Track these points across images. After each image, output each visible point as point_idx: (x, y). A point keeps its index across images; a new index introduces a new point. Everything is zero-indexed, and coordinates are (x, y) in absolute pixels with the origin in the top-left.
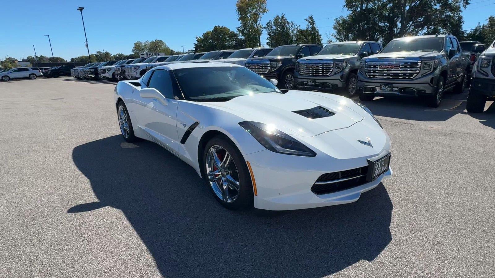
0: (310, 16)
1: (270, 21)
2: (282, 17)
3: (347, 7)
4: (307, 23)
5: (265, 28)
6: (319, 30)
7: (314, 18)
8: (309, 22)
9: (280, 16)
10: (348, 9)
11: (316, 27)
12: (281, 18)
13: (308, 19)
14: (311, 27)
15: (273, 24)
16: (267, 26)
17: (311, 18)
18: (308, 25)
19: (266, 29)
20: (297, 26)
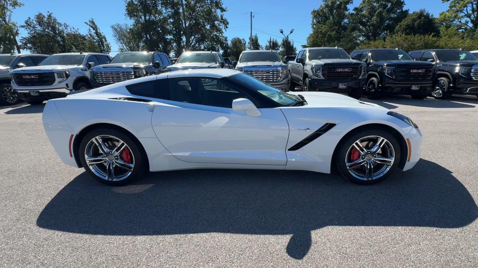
0: (91, 20)
1: (30, 18)
2: (50, 16)
3: (129, 16)
4: (88, 27)
5: (22, 27)
6: (105, 36)
7: (96, 23)
8: (91, 27)
9: (46, 15)
10: (130, 18)
11: (101, 32)
12: (47, 16)
13: (89, 23)
14: (94, 32)
15: (35, 22)
16: (26, 25)
17: (93, 22)
18: (90, 30)
19: (26, 28)
20: (74, 28)
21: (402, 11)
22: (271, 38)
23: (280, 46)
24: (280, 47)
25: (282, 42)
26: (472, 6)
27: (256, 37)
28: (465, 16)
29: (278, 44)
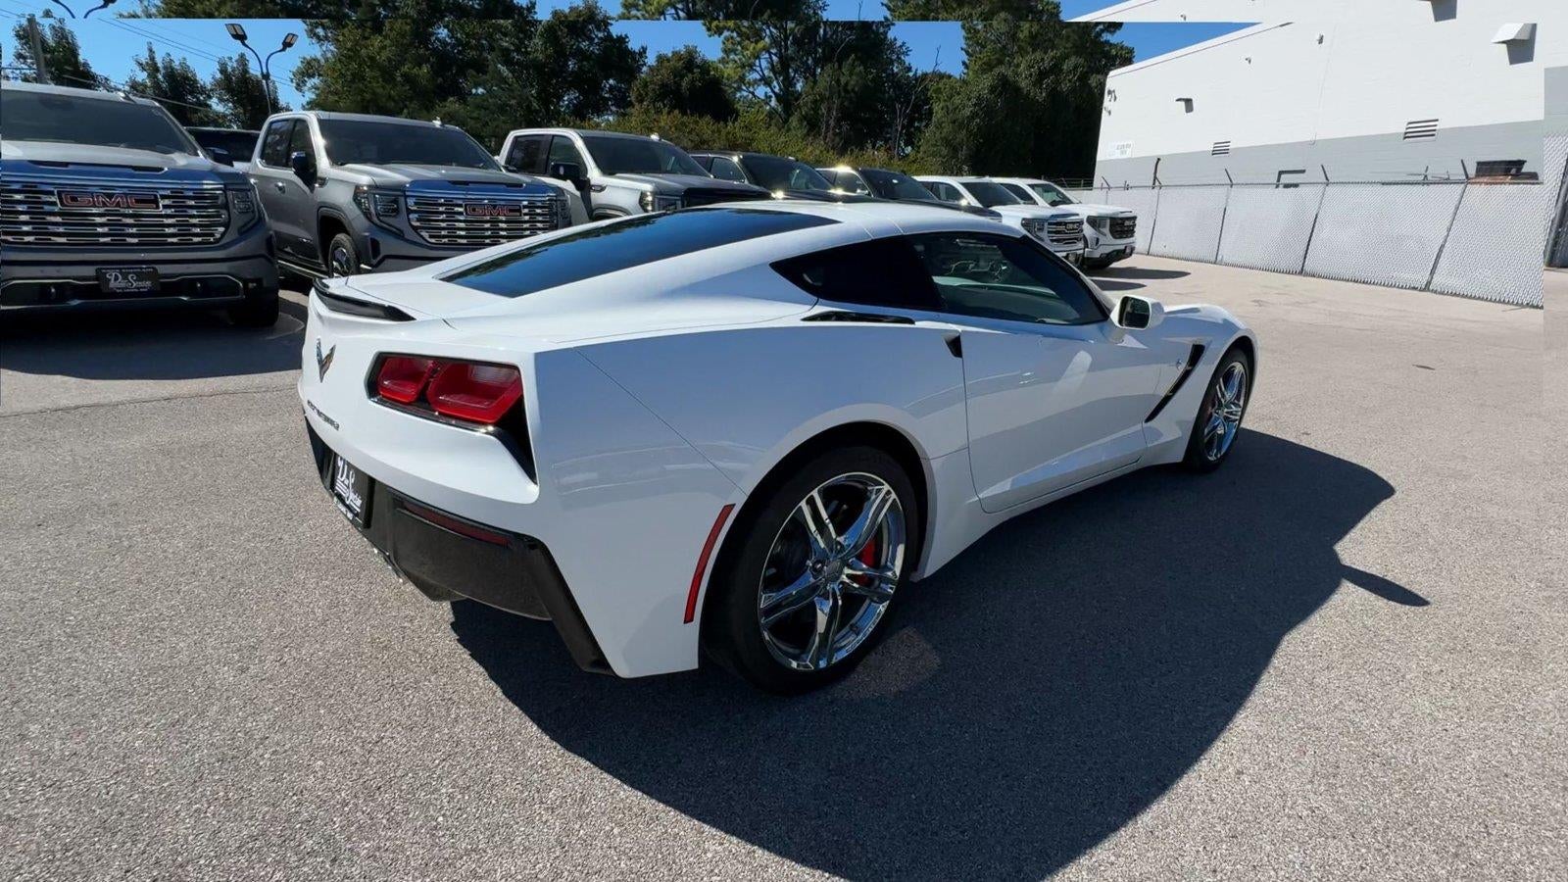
21: (610, 35)
22: (151, 50)
23: (212, 90)
24: (210, 97)
25: (218, 76)
26: (771, 58)
27: (62, 35)
28: (760, 80)
29: (195, 81)
